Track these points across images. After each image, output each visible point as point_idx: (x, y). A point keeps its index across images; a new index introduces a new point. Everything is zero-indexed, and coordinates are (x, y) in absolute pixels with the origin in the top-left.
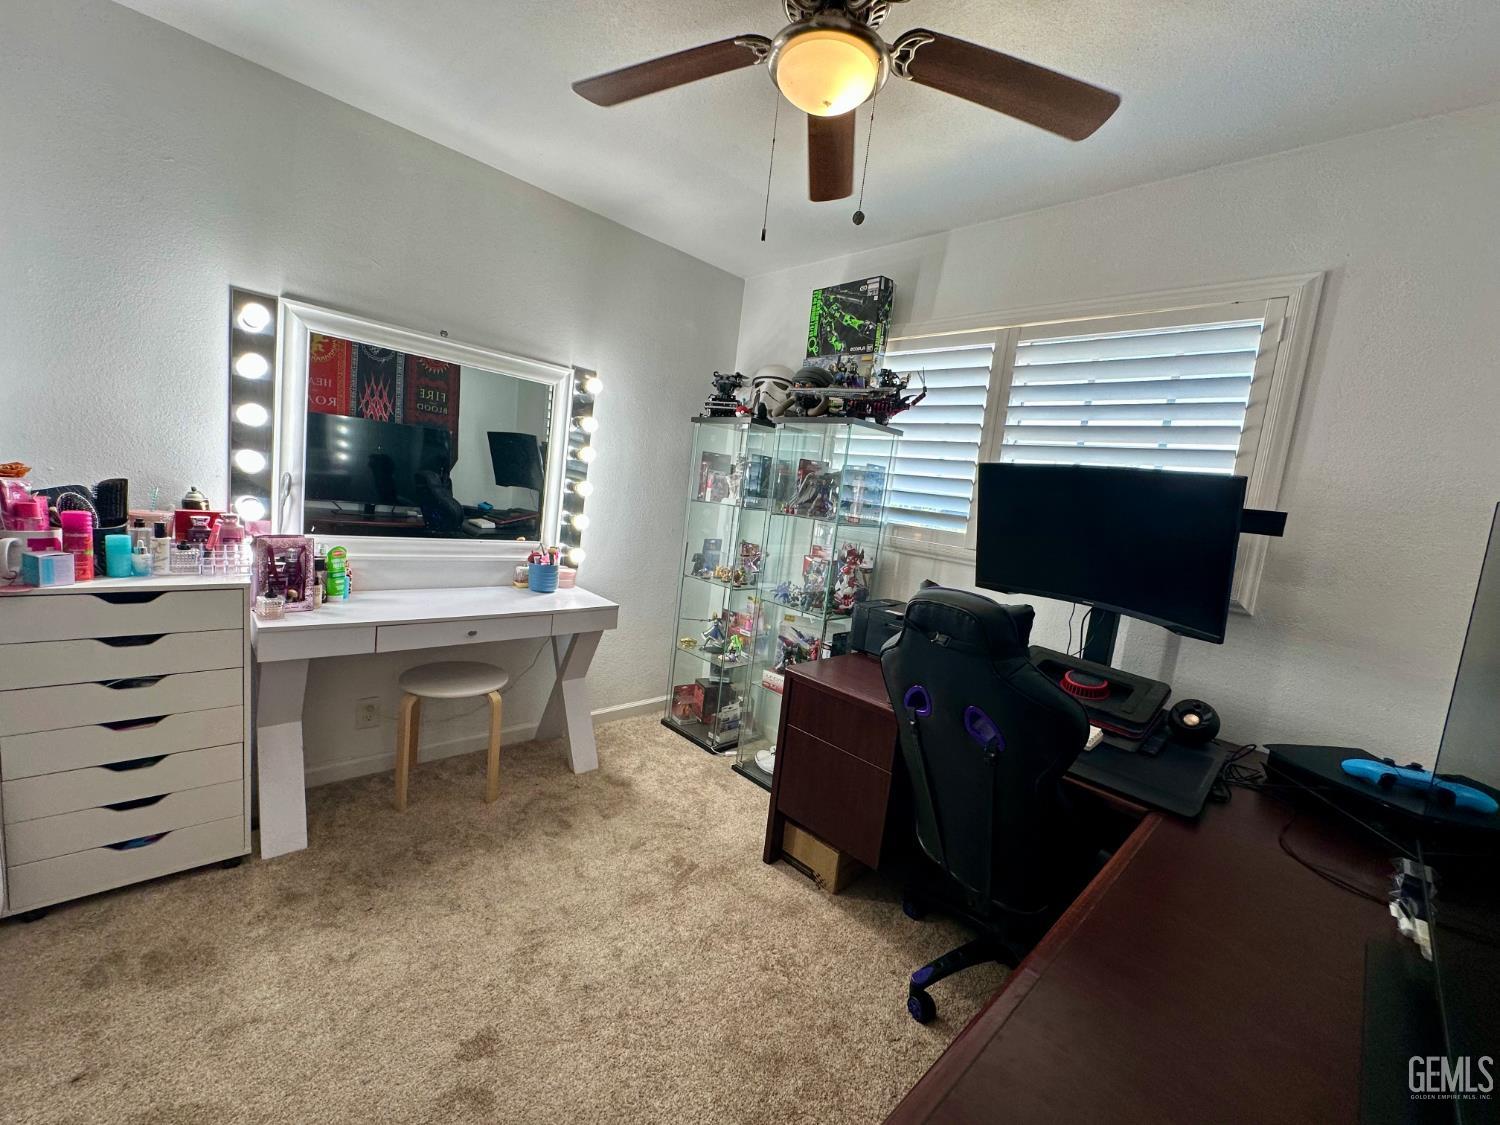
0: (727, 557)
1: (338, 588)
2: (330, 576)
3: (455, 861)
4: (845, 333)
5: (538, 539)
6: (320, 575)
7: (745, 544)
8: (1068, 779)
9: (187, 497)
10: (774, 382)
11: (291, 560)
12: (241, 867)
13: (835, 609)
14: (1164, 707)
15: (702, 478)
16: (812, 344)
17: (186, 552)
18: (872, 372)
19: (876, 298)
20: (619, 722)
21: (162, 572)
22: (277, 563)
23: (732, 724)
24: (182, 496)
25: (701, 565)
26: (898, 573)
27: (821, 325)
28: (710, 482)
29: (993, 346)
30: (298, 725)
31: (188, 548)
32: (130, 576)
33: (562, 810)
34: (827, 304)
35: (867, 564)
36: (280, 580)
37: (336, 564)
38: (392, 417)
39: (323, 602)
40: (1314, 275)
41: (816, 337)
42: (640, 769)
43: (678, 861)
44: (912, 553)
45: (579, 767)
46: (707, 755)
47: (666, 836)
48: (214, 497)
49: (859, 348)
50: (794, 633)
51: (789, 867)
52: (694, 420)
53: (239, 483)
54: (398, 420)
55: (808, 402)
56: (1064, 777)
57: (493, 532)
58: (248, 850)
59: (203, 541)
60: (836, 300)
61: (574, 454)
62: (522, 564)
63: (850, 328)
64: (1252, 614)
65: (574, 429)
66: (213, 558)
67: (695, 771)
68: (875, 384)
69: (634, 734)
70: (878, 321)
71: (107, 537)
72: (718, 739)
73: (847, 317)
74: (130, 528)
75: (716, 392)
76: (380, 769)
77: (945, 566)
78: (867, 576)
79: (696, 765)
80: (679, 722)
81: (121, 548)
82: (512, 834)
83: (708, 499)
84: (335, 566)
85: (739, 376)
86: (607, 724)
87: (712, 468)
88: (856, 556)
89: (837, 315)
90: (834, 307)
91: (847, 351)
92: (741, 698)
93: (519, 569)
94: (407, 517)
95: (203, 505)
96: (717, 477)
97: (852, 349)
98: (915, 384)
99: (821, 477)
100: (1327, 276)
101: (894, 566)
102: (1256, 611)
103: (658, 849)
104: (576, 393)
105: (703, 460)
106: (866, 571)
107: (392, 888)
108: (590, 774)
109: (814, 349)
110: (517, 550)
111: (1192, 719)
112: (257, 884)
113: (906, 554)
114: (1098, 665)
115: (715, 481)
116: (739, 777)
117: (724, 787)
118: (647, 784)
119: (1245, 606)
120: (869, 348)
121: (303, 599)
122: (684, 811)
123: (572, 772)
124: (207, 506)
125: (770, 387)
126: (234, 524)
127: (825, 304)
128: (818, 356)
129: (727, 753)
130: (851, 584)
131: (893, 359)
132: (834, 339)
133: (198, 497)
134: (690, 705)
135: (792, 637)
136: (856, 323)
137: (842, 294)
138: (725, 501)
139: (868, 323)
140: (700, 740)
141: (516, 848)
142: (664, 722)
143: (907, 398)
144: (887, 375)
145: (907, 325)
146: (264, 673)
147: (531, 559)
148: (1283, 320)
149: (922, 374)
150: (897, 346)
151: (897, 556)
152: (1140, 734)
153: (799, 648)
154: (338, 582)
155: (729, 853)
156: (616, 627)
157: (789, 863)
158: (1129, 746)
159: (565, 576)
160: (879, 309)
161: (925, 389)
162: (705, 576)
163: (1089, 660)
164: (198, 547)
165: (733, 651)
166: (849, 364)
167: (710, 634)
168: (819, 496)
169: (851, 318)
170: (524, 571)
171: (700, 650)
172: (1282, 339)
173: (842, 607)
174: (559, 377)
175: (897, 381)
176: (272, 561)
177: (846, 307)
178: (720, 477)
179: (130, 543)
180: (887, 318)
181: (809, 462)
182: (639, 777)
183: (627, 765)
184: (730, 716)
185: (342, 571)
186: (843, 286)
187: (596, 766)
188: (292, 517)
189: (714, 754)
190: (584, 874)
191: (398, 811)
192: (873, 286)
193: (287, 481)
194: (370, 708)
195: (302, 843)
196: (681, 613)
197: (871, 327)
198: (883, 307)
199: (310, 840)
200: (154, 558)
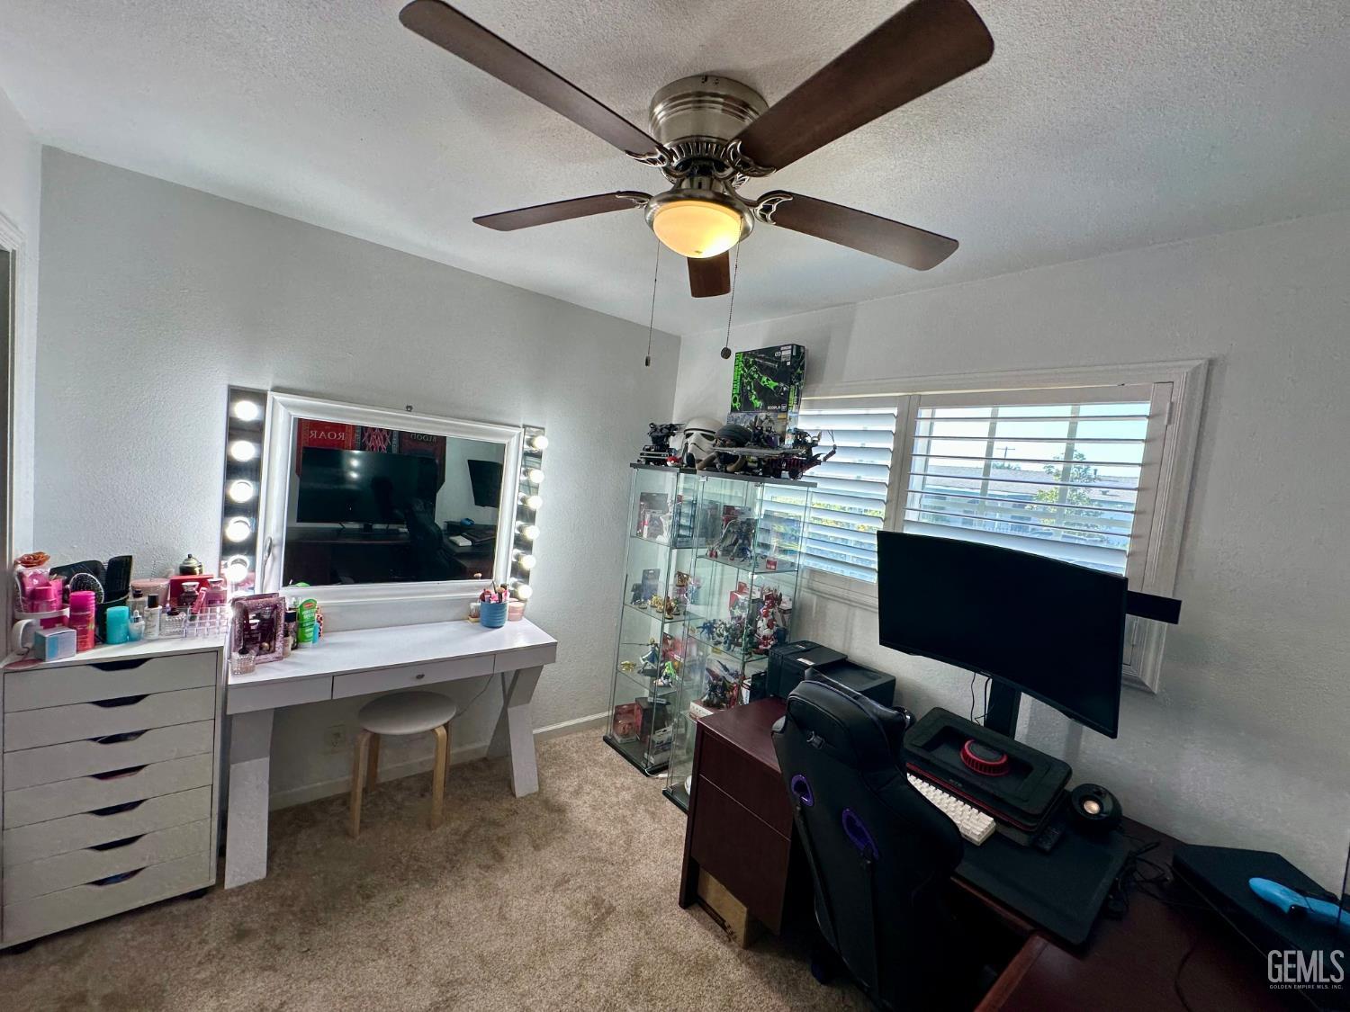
0: (664, 587)
1: (308, 636)
2: (301, 626)
3: (392, 897)
4: (764, 393)
5: (491, 577)
6: (292, 625)
7: (679, 574)
8: (956, 881)
9: (184, 563)
10: (703, 434)
11: (265, 617)
12: (205, 897)
13: (753, 648)
14: (1066, 788)
15: (639, 517)
16: (735, 400)
17: (177, 617)
18: (787, 429)
19: (789, 363)
20: (565, 738)
21: (152, 637)
22: (251, 622)
23: (665, 746)
24: (180, 563)
25: (641, 593)
26: (816, 612)
27: (742, 384)
28: (646, 520)
29: (895, 411)
30: (267, 760)
31: (177, 614)
32: (126, 641)
33: (499, 839)
34: (747, 365)
35: (786, 605)
36: (254, 636)
37: (306, 615)
38: (389, 448)
39: (292, 649)
40: (1197, 363)
41: (739, 394)
42: (577, 792)
43: (597, 903)
44: (827, 596)
45: (521, 790)
46: (641, 778)
47: (592, 873)
48: (208, 562)
49: (775, 407)
50: (720, 667)
51: (703, 913)
52: (632, 465)
53: (228, 548)
54: (395, 451)
55: (727, 459)
56: (952, 878)
57: (468, 550)
58: (213, 881)
59: (192, 604)
60: (755, 363)
61: (524, 500)
62: (475, 600)
63: (766, 389)
64: (1156, 692)
65: (523, 478)
66: (197, 621)
67: (626, 796)
68: (789, 441)
69: (577, 752)
70: (792, 383)
71: (108, 610)
72: (652, 760)
73: (765, 379)
74: (131, 599)
75: (650, 443)
76: (342, 790)
77: (858, 612)
78: (786, 616)
79: (629, 789)
80: (619, 739)
81: (119, 620)
82: (448, 865)
83: (645, 536)
84: (305, 617)
85: (672, 426)
86: (553, 741)
87: (651, 507)
88: (774, 599)
89: (756, 376)
90: (753, 368)
91: (765, 408)
92: (675, 720)
93: (473, 605)
94: (399, 533)
95: (197, 570)
96: (654, 515)
97: (769, 408)
98: (825, 441)
99: (743, 523)
100: (1211, 363)
101: (812, 607)
102: (1160, 687)
103: (580, 887)
104: (526, 446)
105: (641, 500)
106: (784, 612)
107: (331, 926)
108: (529, 798)
109: (737, 405)
110: (471, 589)
111: (1093, 807)
112: (217, 918)
113: (824, 597)
114: (999, 736)
115: (652, 519)
116: (669, 803)
117: (653, 815)
118: (581, 810)
119: (1147, 684)
120: (784, 407)
121: (274, 651)
122: (611, 843)
123: (514, 795)
124: (201, 572)
125: (698, 439)
126: (219, 588)
127: (746, 366)
128: (740, 411)
129: (661, 775)
130: (770, 626)
131: (806, 418)
132: (754, 397)
133: (193, 563)
134: (630, 724)
135: (718, 670)
136: (772, 384)
137: (761, 358)
138: (659, 538)
139: (782, 385)
140: (635, 759)
141: (449, 883)
142: (605, 739)
143: (818, 455)
144: (800, 435)
145: (821, 386)
146: (235, 724)
147: (482, 598)
148: (1168, 404)
149: (832, 433)
150: (811, 405)
151: (815, 599)
152: (1033, 827)
153: (724, 683)
154: (307, 630)
155: (647, 895)
156: (554, 662)
157: (704, 909)
158: (1022, 839)
159: (513, 610)
160: (792, 373)
161: (835, 447)
162: (642, 606)
163: (990, 728)
164: (186, 611)
165: (667, 677)
166: (767, 421)
167: (648, 659)
168: (740, 541)
169: (768, 380)
170: (477, 608)
171: (639, 672)
172: (1169, 421)
173: (761, 647)
174: (511, 436)
175: (809, 439)
176: (248, 619)
177: (764, 370)
178: (656, 515)
179: (127, 614)
180: (800, 380)
181: (733, 507)
182: (575, 802)
183: (564, 789)
184: (665, 738)
185: (312, 619)
186: (760, 351)
187: (536, 789)
188: (273, 576)
189: (647, 776)
190: (508, 916)
191: (353, 837)
192: (786, 353)
193: (268, 545)
194: (338, 735)
195: (261, 872)
196: (622, 638)
197: (785, 389)
198: (796, 370)
199: (269, 869)
200: (146, 626)
